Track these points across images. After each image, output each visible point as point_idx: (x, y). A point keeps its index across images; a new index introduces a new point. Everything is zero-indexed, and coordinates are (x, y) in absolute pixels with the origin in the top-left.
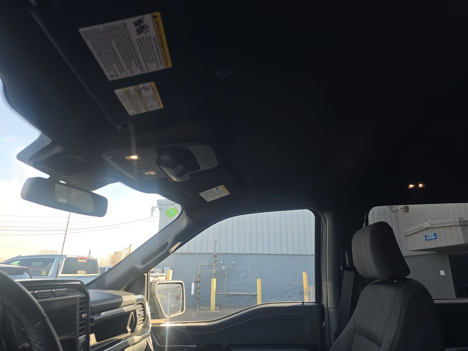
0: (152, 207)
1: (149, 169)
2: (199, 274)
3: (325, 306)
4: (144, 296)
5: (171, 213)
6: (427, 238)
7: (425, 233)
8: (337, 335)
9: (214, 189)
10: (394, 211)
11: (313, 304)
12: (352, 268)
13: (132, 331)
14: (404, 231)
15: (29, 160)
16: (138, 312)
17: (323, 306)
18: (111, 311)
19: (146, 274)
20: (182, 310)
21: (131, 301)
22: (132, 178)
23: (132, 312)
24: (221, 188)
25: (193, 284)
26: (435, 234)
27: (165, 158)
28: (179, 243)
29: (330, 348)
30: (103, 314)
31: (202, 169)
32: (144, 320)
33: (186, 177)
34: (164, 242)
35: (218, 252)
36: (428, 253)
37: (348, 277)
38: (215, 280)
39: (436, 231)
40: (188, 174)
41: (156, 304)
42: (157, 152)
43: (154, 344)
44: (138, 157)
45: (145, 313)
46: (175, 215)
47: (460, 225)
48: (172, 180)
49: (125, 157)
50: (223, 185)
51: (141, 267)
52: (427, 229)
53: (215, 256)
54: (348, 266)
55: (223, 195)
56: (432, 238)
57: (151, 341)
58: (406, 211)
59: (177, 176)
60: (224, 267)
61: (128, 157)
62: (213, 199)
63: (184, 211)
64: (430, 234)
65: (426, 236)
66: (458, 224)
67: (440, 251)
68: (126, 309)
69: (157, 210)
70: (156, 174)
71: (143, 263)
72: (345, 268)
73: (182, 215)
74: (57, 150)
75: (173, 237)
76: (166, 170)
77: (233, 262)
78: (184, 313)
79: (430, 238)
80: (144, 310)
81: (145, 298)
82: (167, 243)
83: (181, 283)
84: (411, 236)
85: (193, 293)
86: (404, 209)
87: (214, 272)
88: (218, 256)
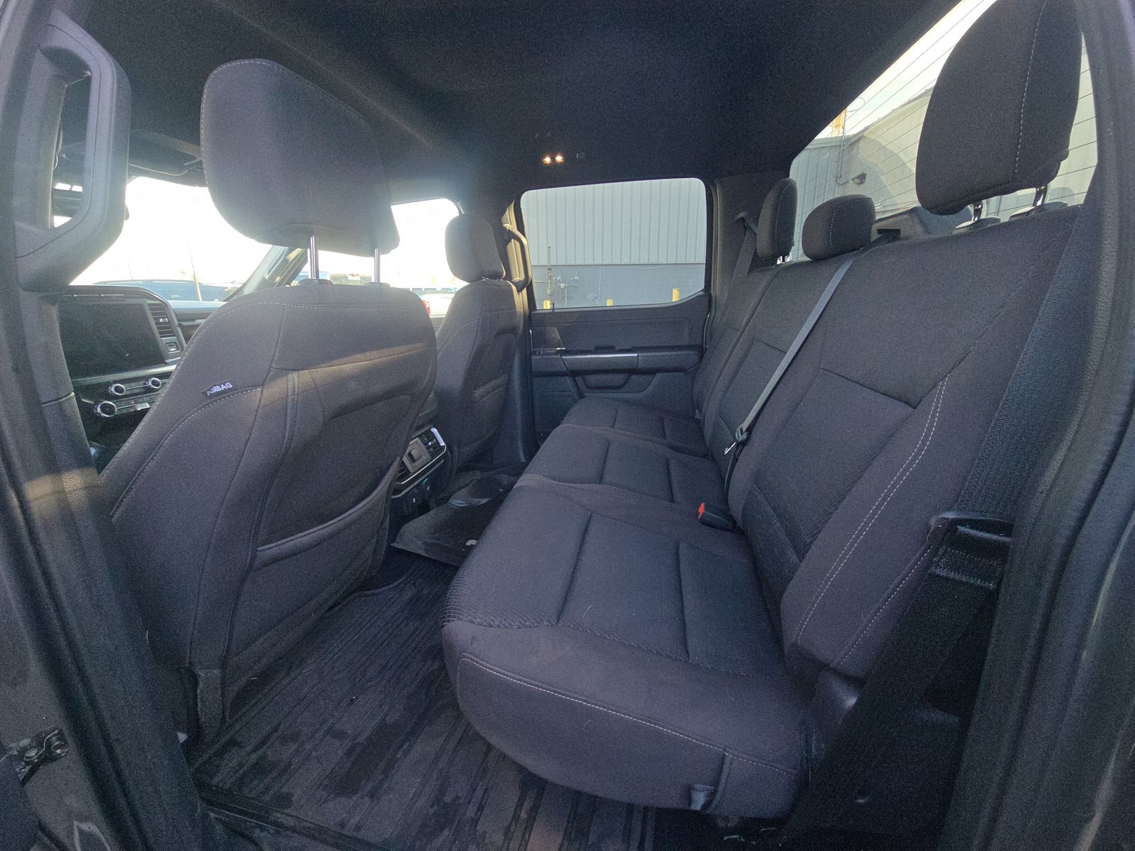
35: (553, 263)
38: (550, 302)
53: (550, 269)
58: (859, 184)
60: (562, 285)
77: (576, 278)
86: (857, 181)
87: (549, 292)
88: (553, 269)
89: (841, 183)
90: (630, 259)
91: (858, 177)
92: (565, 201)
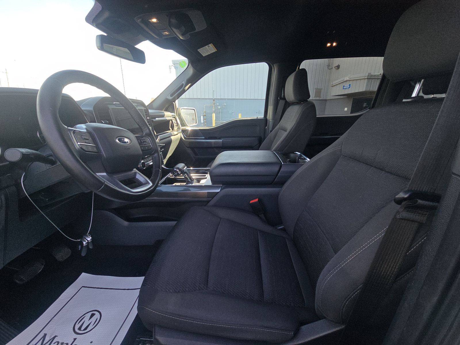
0: (170, 66)
1: (165, 29)
2: (205, 111)
3: (268, 119)
4: (175, 113)
5: (183, 65)
6: (344, 88)
7: (344, 84)
8: (271, 131)
9: (207, 46)
10: (330, 69)
11: (263, 118)
12: (284, 99)
13: (173, 129)
14: (332, 83)
15: (93, 22)
16: (173, 122)
17: (267, 119)
18: (160, 118)
19: (174, 103)
20: (196, 123)
21: (169, 115)
22: (154, 36)
23: (171, 121)
24: (211, 45)
25: (202, 117)
26: (350, 85)
27: (173, 21)
28: (190, 84)
29: (268, 136)
30: (157, 119)
31: (197, 30)
32: (177, 125)
33: (188, 36)
34: (181, 84)
35: (215, 98)
36: (342, 97)
37: (282, 103)
38: (214, 114)
39: (351, 83)
40: (189, 34)
41: (182, 118)
42: (167, 16)
43: (184, 137)
44: (157, 21)
45: (177, 122)
46: (185, 66)
47: (367, 78)
48: (180, 38)
49: (149, 20)
50: (212, 44)
51: (170, 98)
52: (346, 81)
53: (214, 100)
54: (282, 97)
55: (213, 52)
56: (347, 87)
57: (182, 135)
58: (337, 69)
59: (183, 35)
60: (219, 107)
61: (151, 20)
62: (207, 55)
63: (190, 64)
64: (347, 85)
65: (344, 86)
66: (366, 78)
67: (349, 96)
68: (168, 118)
69: (173, 68)
70: (169, 34)
71: (171, 95)
72: (281, 98)
73: (189, 66)
74: (107, 14)
75: (186, 80)
76: (174, 30)
77: (225, 104)
78: (197, 125)
79: (346, 88)
80: (176, 121)
81: (176, 115)
82: (183, 84)
83: (194, 109)
84: (335, 87)
85: (202, 122)
86: (336, 68)
87: (214, 110)
88: (215, 100)
89: (330, 68)
90: (247, 97)
91: (337, 66)
92: (220, 71)
